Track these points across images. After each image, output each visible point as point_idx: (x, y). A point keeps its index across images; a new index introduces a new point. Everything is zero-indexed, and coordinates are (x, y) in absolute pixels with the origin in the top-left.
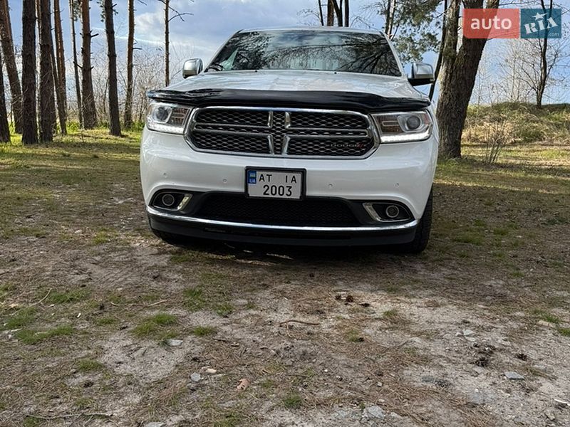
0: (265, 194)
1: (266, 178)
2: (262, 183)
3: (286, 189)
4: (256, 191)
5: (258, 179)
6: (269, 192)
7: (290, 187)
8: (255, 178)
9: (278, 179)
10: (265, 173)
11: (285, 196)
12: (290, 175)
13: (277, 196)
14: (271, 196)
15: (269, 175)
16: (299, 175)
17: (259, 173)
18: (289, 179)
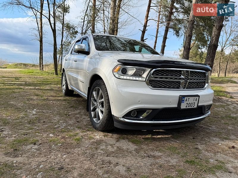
0: (186, 107)
1: (188, 100)
2: (186, 102)
3: (193, 104)
4: (183, 106)
5: (185, 101)
6: (187, 106)
7: (195, 103)
8: (184, 100)
9: (191, 100)
10: (187, 98)
11: (192, 107)
12: (195, 98)
13: (190, 107)
14: (188, 108)
15: (189, 99)
16: (198, 98)
17: (186, 98)
18: (195, 100)
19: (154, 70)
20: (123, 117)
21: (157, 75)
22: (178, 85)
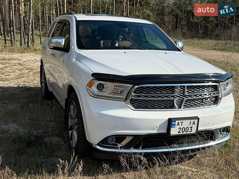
0: (179, 132)
1: (180, 124)
2: (179, 127)
3: (190, 128)
4: (174, 131)
5: (176, 125)
6: (181, 131)
7: (192, 127)
8: (175, 125)
9: (186, 124)
10: (180, 122)
11: (189, 132)
12: (192, 121)
13: (185, 133)
14: (182, 133)
15: (182, 122)
16: (196, 121)
17: (177, 122)
18: (192, 123)
19: (136, 87)
20: (98, 144)
21: (141, 92)
22: (171, 104)
